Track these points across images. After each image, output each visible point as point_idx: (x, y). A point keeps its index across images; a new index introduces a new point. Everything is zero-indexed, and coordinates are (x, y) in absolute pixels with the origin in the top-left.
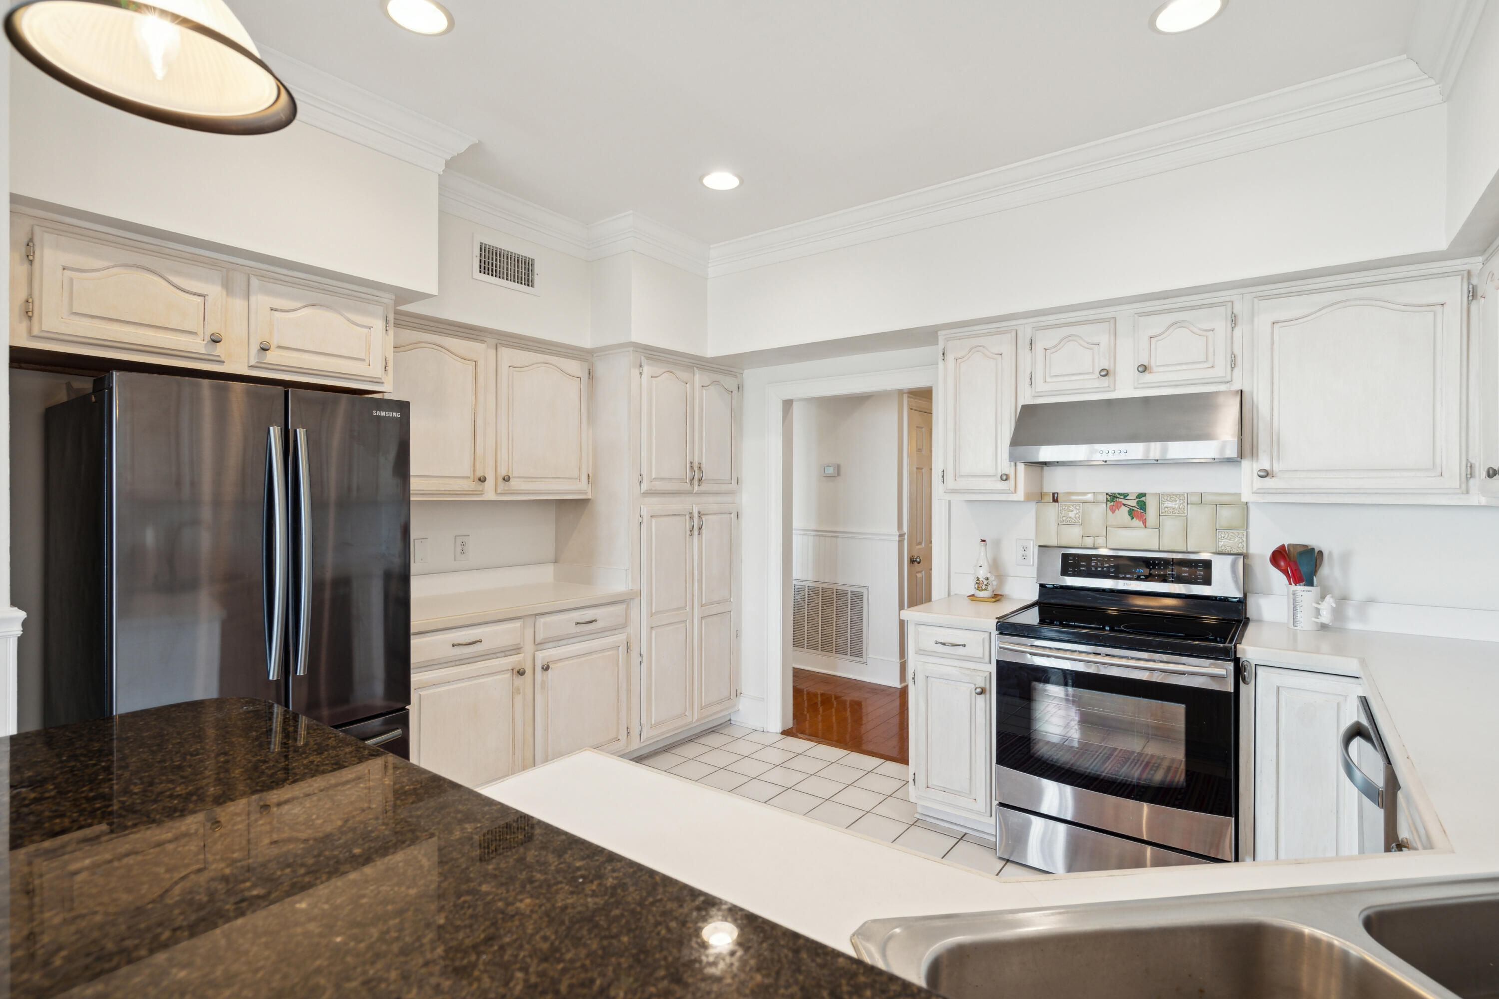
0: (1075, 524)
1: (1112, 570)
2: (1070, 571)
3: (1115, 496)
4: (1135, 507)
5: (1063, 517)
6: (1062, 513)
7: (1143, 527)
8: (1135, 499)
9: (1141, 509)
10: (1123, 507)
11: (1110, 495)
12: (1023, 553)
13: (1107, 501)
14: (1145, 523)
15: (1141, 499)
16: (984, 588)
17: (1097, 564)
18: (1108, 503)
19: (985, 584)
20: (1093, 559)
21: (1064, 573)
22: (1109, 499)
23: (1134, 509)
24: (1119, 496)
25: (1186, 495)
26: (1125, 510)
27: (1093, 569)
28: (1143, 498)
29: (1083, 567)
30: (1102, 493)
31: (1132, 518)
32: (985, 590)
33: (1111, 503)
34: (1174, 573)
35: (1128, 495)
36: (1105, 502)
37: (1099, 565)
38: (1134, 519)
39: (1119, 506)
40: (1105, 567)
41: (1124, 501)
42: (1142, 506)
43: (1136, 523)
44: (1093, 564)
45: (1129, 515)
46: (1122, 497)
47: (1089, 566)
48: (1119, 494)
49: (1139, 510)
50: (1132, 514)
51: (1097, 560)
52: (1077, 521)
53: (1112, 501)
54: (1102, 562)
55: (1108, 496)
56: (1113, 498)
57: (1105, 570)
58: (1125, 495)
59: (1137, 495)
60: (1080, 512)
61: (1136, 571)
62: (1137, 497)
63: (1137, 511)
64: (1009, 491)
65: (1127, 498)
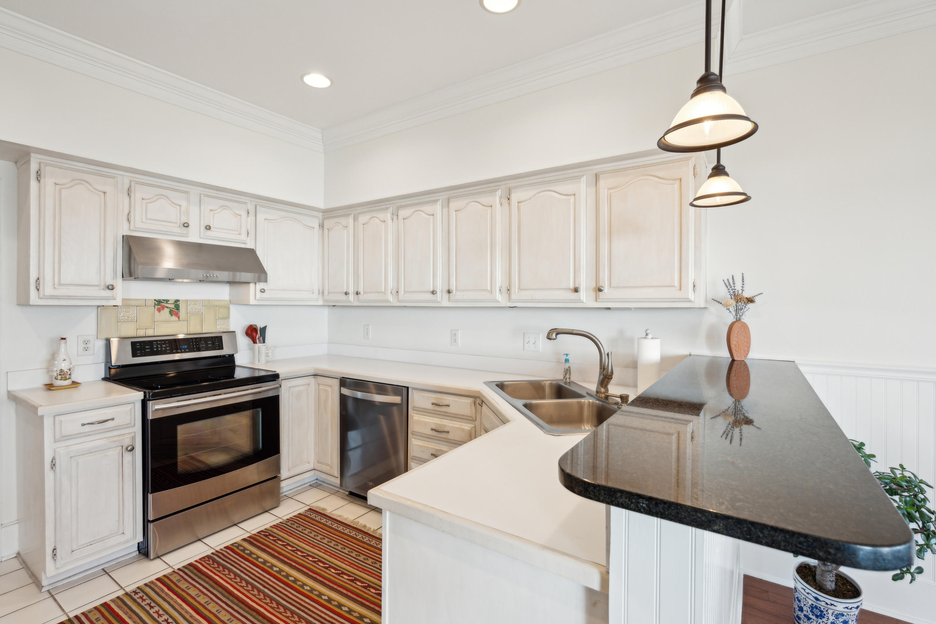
0: (131, 321)
1: (168, 348)
2: (139, 353)
3: (160, 302)
4: (173, 308)
5: (121, 317)
6: (121, 314)
7: (178, 320)
8: (173, 304)
9: (177, 310)
10: (166, 308)
11: (157, 301)
12: (85, 345)
13: (155, 305)
14: (179, 318)
15: (177, 303)
16: (68, 377)
17: (157, 346)
18: (156, 306)
19: (69, 374)
20: (154, 343)
21: (134, 355)
22: (156, 304)
23: (173, 309)
24: (163, 301)
25: (202, 301)
26: (167, 311)
27: (155, 349)
28: (178, 303)
29: (148, 348)
30: (151, 300)
31: (172, 315)
32: (69, 378)
33: (158, 306)
34: (202, 346)
35: (169, 301)
36: (154, 305)
37: (159, 346)
38: (173, 316)
39: (163, 308)
40: (163, 347)
41: (167, 305)
42: (177, 307)
43: (174, 318)
44: (155, 346)
45: (170, 313)
46: (165, 302)
47: (152, 348)
48: (163, 300)
49: (176, 310)
50: (171, 313)
51: (157, 343)
52: (133, 319)
53: (158, 305)
54: (161, 345)
55: (155, 301)
56: (159, 302)
57: (163, 349)
58: (167, 301)
59: (174, 301)
60: (135, 313)
61: (182, 347)
62: (174, 303)
63: (175, 311)
64: (112, 298)
65: (168, 302)
